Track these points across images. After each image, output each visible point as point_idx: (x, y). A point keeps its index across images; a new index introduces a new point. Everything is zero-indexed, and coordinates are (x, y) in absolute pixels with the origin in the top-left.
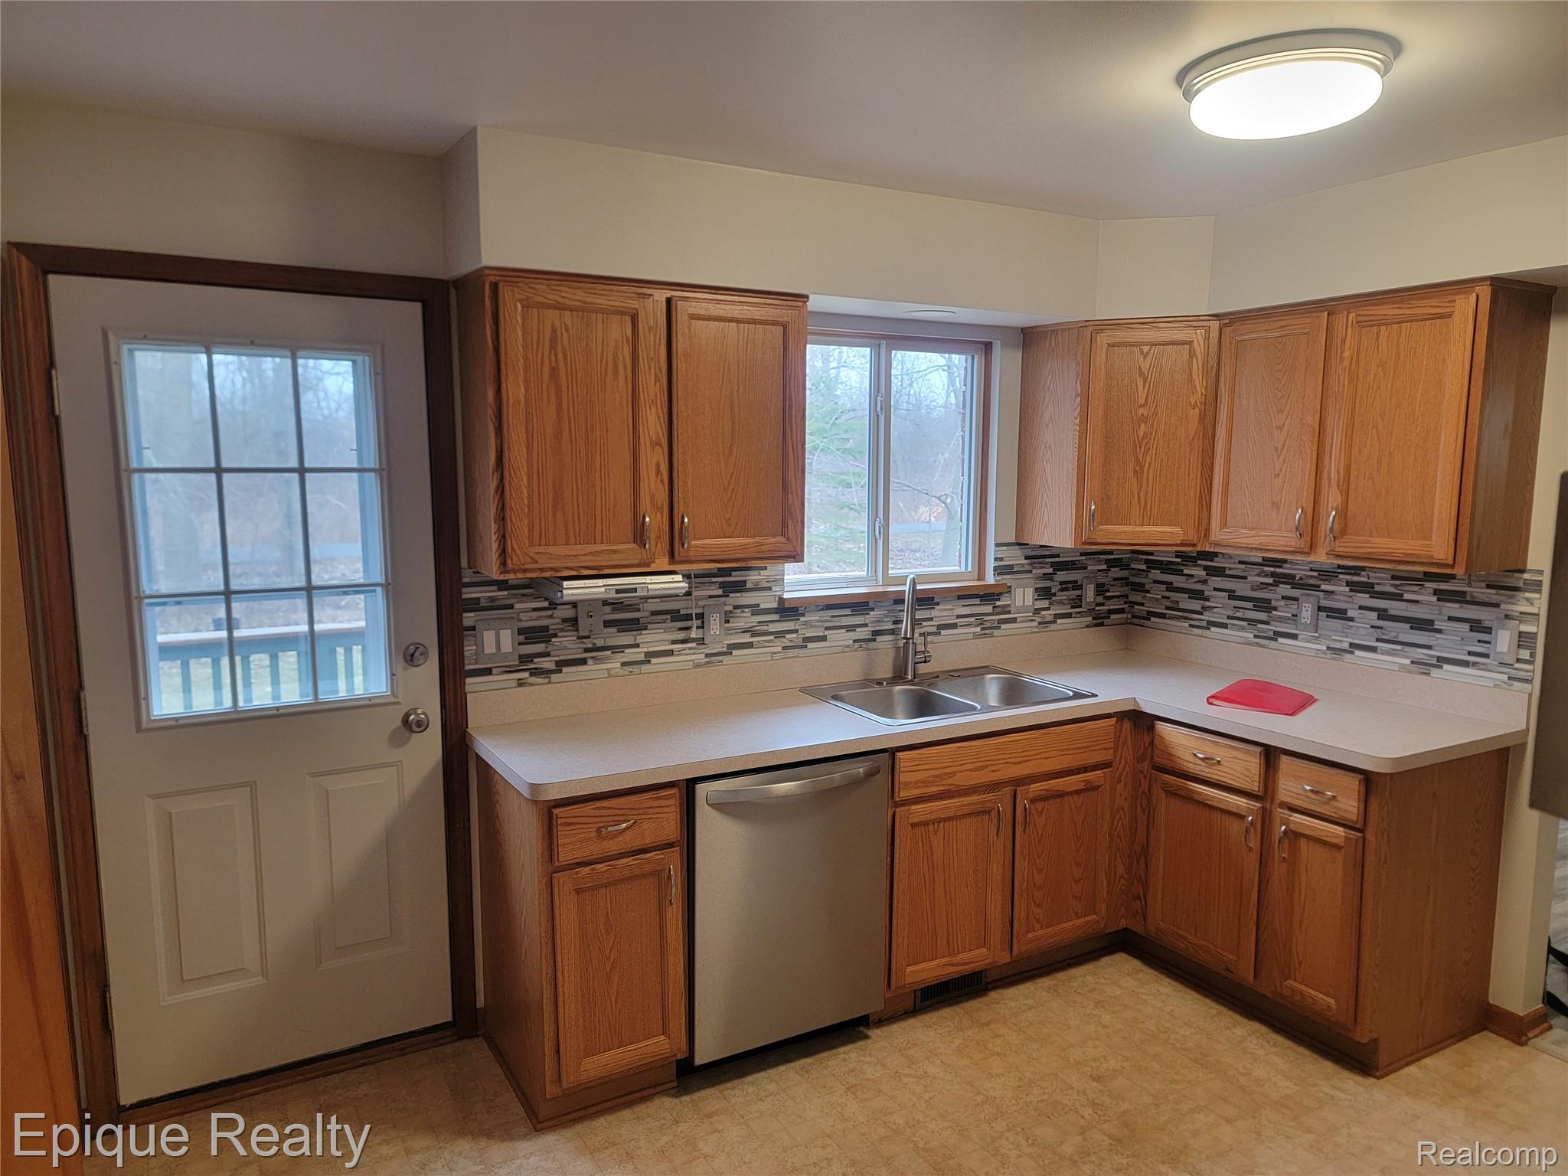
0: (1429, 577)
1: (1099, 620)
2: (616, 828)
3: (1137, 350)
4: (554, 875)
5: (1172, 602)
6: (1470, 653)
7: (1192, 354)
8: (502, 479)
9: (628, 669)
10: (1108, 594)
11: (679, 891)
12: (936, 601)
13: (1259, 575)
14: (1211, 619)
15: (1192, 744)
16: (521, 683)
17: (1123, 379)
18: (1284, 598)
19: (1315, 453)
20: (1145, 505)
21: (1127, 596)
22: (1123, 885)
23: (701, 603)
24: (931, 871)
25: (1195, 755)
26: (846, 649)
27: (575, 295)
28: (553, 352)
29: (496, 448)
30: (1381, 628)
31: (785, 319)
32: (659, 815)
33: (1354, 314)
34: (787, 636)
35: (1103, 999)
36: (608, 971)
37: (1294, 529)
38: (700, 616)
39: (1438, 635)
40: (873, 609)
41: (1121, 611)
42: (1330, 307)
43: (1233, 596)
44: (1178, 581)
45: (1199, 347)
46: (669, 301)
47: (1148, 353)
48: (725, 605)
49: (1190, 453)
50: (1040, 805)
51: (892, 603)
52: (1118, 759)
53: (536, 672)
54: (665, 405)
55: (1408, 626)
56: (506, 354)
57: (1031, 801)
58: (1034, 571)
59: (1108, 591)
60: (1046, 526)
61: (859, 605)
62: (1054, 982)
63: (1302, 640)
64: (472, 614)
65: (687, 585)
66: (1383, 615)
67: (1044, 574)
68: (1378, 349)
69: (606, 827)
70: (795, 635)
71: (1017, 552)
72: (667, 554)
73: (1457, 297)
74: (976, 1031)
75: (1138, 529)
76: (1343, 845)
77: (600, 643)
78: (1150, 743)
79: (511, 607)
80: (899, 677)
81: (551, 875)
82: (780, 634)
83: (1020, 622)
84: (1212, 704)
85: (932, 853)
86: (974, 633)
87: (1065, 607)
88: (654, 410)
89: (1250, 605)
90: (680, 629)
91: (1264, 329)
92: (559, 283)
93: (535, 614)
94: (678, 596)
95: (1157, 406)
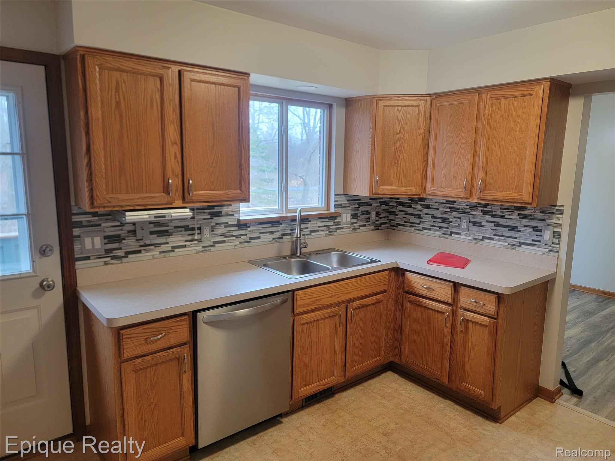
0: (516, 208)
1: (377, 227)
2: (156, 338)
3: (396, 109)
4: (122, 364)
5: (407, 219)
6: (533, 240)
7: (419, 111)
8: (90, 159)
9: (163, 255)
10: (380, 216)
11: (189, 366)
12: (309, 220)
13: (444, 208)
14: (424, 227)
15: (421, 281)
16: (106, 263)
17: (390, 122)
18: (454, 217)
19: (472, 155)
20: (399, 178)
21: (388, 217)
22: (391, 342)
23: (200, 222)
24: (310, 344)
25: (423, 286)
26: (269, 243)
27: (129, 65)
28: (117, 93)
29: (86, 142)
30: (496, 230)
31: (239, 84)
32: (178, 330)
33: (490, 94)
34: (242, 237)
35: (384, 394)
36: (152, 409)
37: (463, 188)
38: (199, 229)
39: (519, 233)
40: (281, 224)
41: (386, 223)
42: (479, 91)
43: (433, 217)
44: (409, 210)
45: (422, 108)
46: (180, 72)
47: (400, 110)
48: (211, 223)
49: (418, 155)
50: (357, 311)
51: (290, 221)
52: (389, 289)
53: (114, 258)
54: (179, 124)
55: (507, 229)
56: (90, 93)
57: (354, 309)
58: (351, 207)
59: (381, 215)
60: (356, 187)
61: (275, 222)
62: (363, 388)
63: (462, 235)
64: (78, 229)
65: (192, 214)
66: (497, 224)
67: (355, 208)
68: (500, 109)
69: (150, 338)
70: (245, 237)
71: (343, 198)
72: (181, 198)
73: (536, 86)
74: (331, 415)
75: (396, 188)
76: (488, 325)
77: (148, 242)
78: (402, 281)
79: (100, 225)
80: (293, 254)
81: (120, 365)
82: (238, 236)
83: (345, 229)
84: (429, 264)
85: (311, 336)
86: (326, 234)
87: (363, 222)
88: (172, 126)
89: (440, 220)
90: (189, 235)
91: (450, 100)
92: (119, 57)
93: (113, 229)
94: (187, 219)
95: (404, 134)
